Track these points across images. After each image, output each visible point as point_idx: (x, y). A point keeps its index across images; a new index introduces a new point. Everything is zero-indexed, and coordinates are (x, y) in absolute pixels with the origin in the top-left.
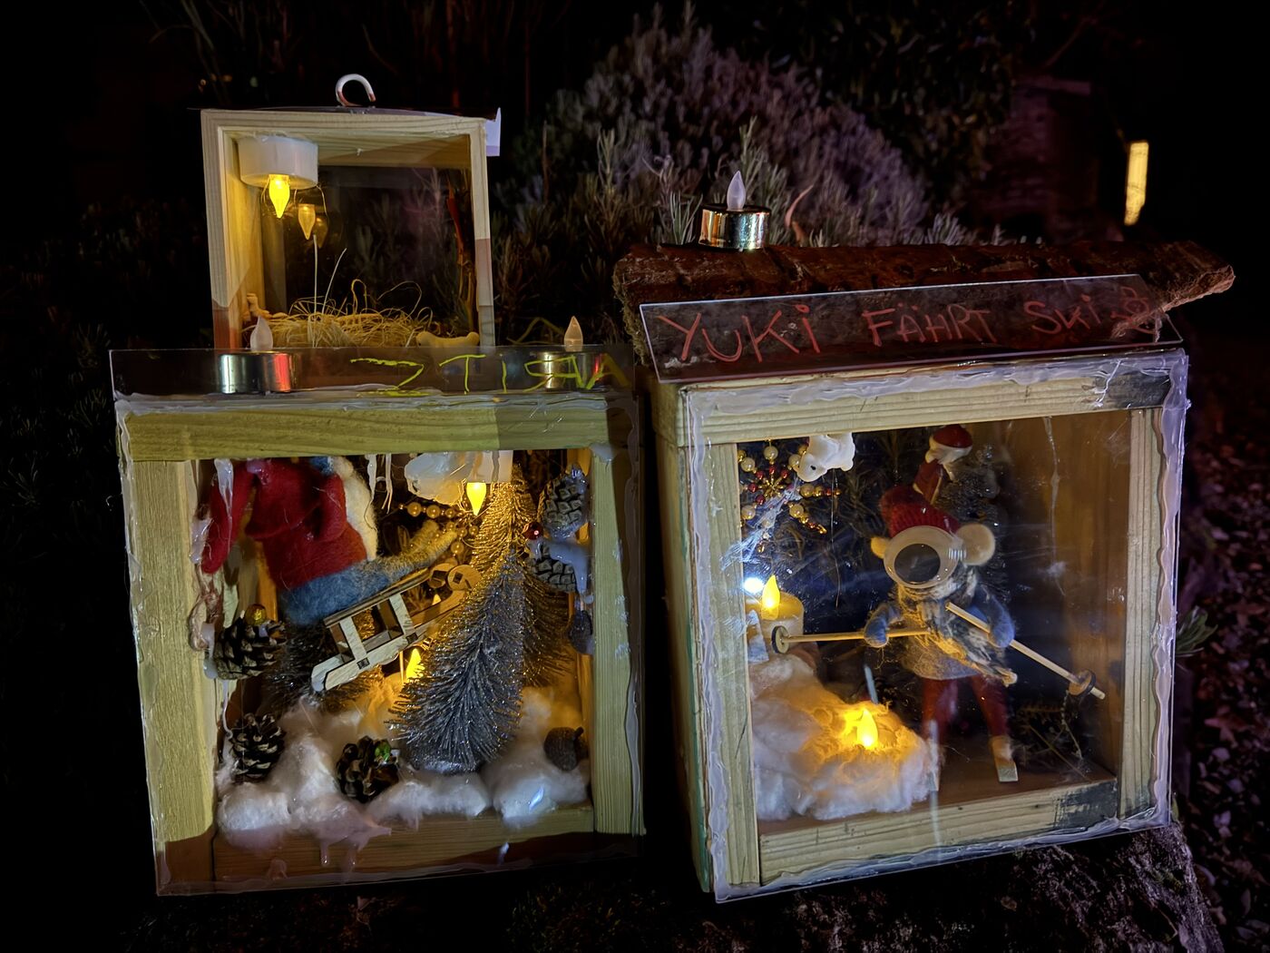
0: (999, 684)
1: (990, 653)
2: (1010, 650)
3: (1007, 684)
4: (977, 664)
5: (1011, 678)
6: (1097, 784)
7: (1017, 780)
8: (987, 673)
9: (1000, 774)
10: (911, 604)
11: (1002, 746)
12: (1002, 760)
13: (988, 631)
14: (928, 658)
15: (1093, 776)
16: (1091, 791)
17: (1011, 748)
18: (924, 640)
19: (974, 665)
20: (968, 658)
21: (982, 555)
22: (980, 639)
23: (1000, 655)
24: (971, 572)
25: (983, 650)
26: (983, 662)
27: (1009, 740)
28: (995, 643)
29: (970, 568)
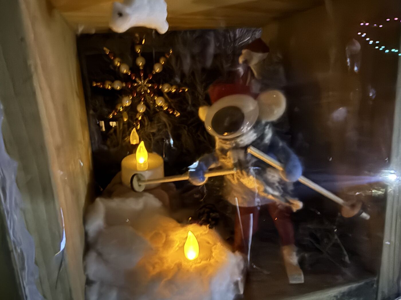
0: (288, 210)
1: (283, 186)
2: (298, 184)
3: (295, 209)
4: (273, 195)
5: (298, 205)
6: (362, 283)
7: (303, 282)
8: (280, 202)
9: (290, 277)
10: (224, 151)
11: (290, 255)
12: (291, 265)
13: (281, 169)
14: (238, 192)
15: (359, 277)
16: (358, 289)
17: (297, 255)
18: (233, 178)
19: (270, 197)
20: (265, 191)
21: (275, 112)
22: (274, 177)
23: (291, 188)
24: (268, 127)
25: (277, 184)
26: (276, 193)
27: (296, 248)
28: (287, 178)
29: (267, 124)
